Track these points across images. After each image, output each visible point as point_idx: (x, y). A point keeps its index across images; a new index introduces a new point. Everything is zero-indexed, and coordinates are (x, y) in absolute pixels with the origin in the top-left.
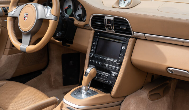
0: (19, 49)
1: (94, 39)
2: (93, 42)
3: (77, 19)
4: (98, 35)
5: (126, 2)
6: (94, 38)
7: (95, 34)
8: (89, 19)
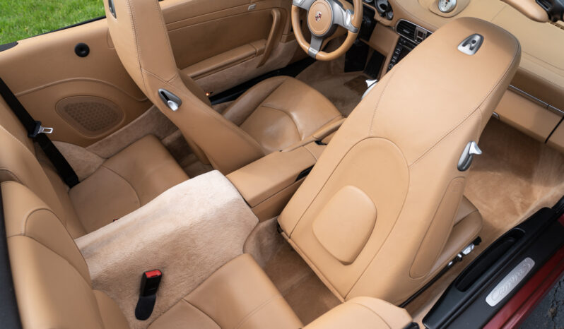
0: (307, 52)
1: (396, 47)
2: (395, 50)
3: (379, 12)
4: (402, 43)
5: (449, 5)
6: (398, 45)
7: (399, 41)
8: (394, 23)
